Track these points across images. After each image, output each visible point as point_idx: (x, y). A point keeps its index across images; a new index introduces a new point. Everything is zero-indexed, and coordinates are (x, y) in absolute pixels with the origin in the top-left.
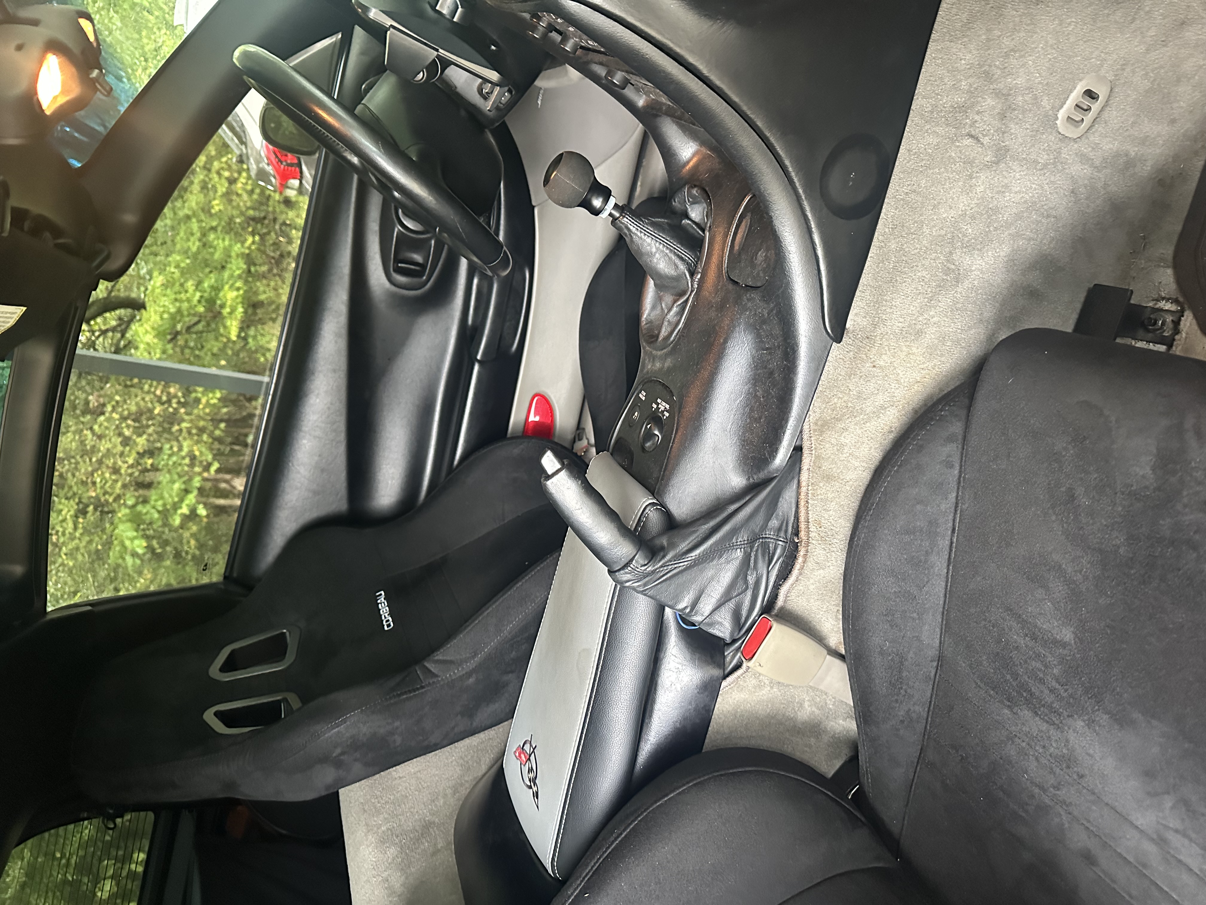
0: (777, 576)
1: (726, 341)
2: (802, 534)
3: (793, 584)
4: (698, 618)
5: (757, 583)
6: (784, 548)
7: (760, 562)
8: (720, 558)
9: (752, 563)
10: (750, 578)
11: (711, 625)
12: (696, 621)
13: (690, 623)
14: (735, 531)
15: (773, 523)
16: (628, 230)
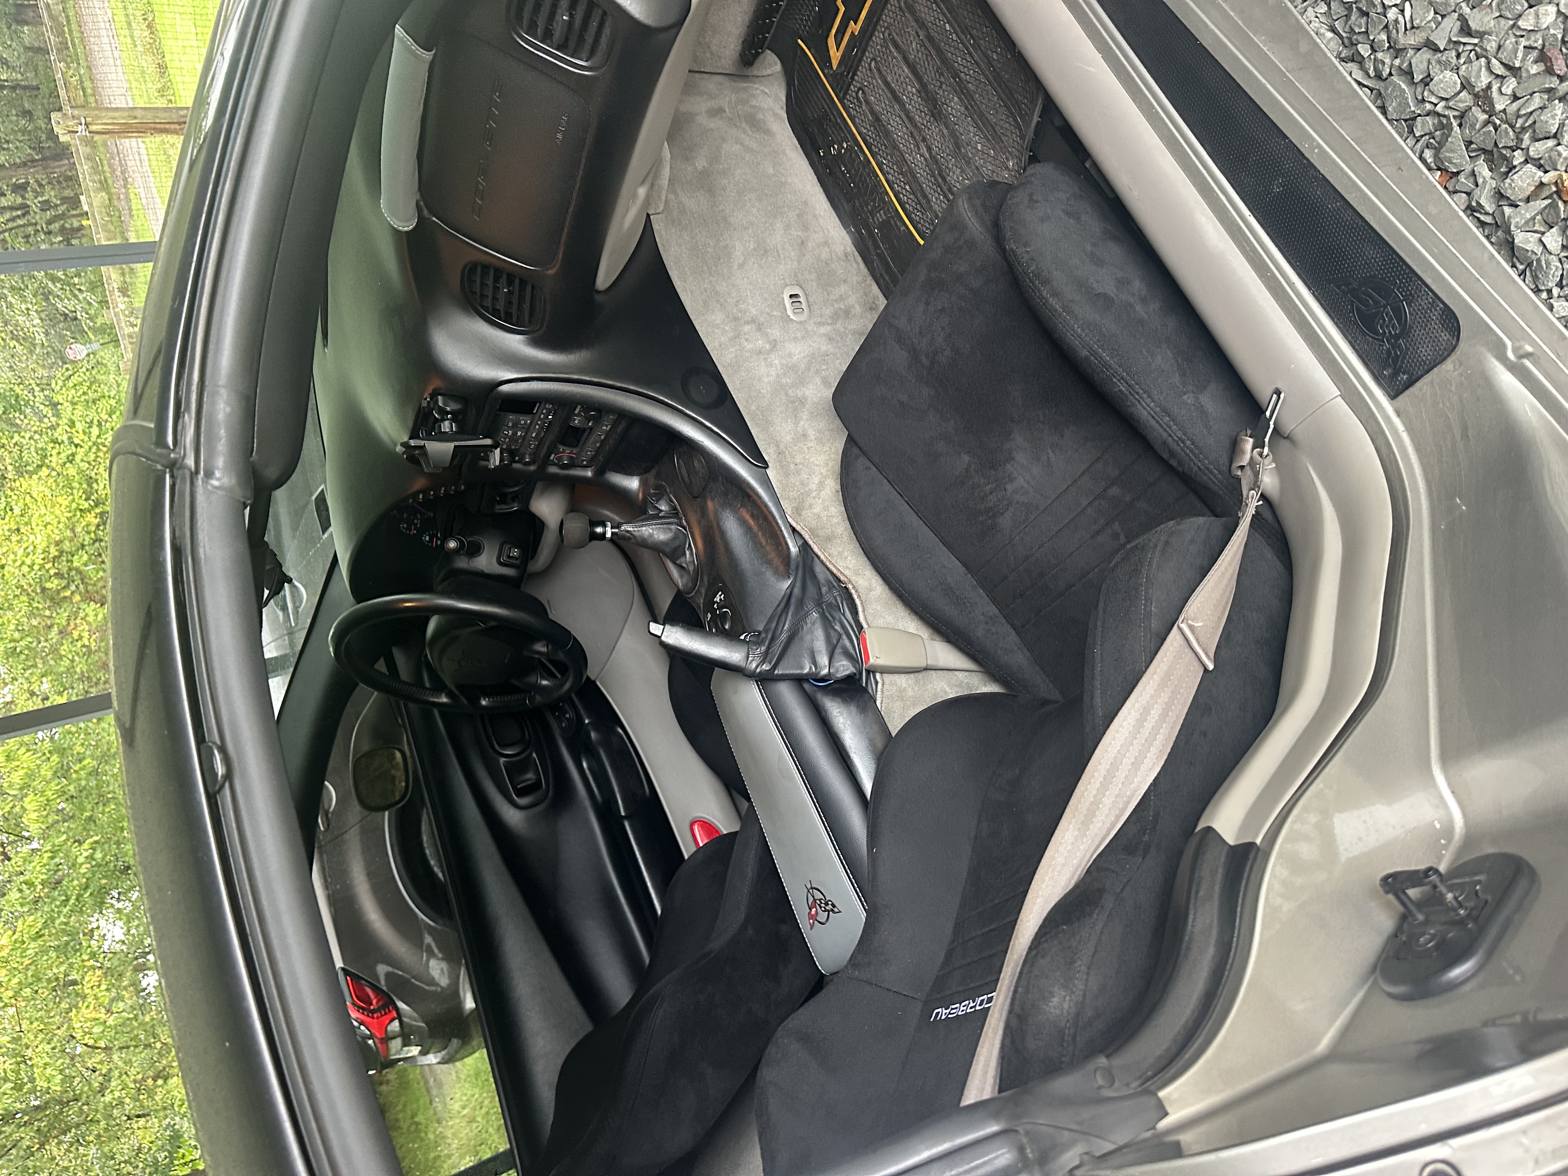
0: (851, 614)
1: (718, 524)
2: (842, 578)
3: (864, 611)
4: (825, 671)
5: (843, 626)
6: (840, 595)
7: (834, 614)
8: (806, 624)
9: (830, 618)
10: (837, 627)
11: (837, 671)
12: (826, 675)
13: (823, 680)
14: (801, 602)
15: (824, 590)
16: (628, 531)
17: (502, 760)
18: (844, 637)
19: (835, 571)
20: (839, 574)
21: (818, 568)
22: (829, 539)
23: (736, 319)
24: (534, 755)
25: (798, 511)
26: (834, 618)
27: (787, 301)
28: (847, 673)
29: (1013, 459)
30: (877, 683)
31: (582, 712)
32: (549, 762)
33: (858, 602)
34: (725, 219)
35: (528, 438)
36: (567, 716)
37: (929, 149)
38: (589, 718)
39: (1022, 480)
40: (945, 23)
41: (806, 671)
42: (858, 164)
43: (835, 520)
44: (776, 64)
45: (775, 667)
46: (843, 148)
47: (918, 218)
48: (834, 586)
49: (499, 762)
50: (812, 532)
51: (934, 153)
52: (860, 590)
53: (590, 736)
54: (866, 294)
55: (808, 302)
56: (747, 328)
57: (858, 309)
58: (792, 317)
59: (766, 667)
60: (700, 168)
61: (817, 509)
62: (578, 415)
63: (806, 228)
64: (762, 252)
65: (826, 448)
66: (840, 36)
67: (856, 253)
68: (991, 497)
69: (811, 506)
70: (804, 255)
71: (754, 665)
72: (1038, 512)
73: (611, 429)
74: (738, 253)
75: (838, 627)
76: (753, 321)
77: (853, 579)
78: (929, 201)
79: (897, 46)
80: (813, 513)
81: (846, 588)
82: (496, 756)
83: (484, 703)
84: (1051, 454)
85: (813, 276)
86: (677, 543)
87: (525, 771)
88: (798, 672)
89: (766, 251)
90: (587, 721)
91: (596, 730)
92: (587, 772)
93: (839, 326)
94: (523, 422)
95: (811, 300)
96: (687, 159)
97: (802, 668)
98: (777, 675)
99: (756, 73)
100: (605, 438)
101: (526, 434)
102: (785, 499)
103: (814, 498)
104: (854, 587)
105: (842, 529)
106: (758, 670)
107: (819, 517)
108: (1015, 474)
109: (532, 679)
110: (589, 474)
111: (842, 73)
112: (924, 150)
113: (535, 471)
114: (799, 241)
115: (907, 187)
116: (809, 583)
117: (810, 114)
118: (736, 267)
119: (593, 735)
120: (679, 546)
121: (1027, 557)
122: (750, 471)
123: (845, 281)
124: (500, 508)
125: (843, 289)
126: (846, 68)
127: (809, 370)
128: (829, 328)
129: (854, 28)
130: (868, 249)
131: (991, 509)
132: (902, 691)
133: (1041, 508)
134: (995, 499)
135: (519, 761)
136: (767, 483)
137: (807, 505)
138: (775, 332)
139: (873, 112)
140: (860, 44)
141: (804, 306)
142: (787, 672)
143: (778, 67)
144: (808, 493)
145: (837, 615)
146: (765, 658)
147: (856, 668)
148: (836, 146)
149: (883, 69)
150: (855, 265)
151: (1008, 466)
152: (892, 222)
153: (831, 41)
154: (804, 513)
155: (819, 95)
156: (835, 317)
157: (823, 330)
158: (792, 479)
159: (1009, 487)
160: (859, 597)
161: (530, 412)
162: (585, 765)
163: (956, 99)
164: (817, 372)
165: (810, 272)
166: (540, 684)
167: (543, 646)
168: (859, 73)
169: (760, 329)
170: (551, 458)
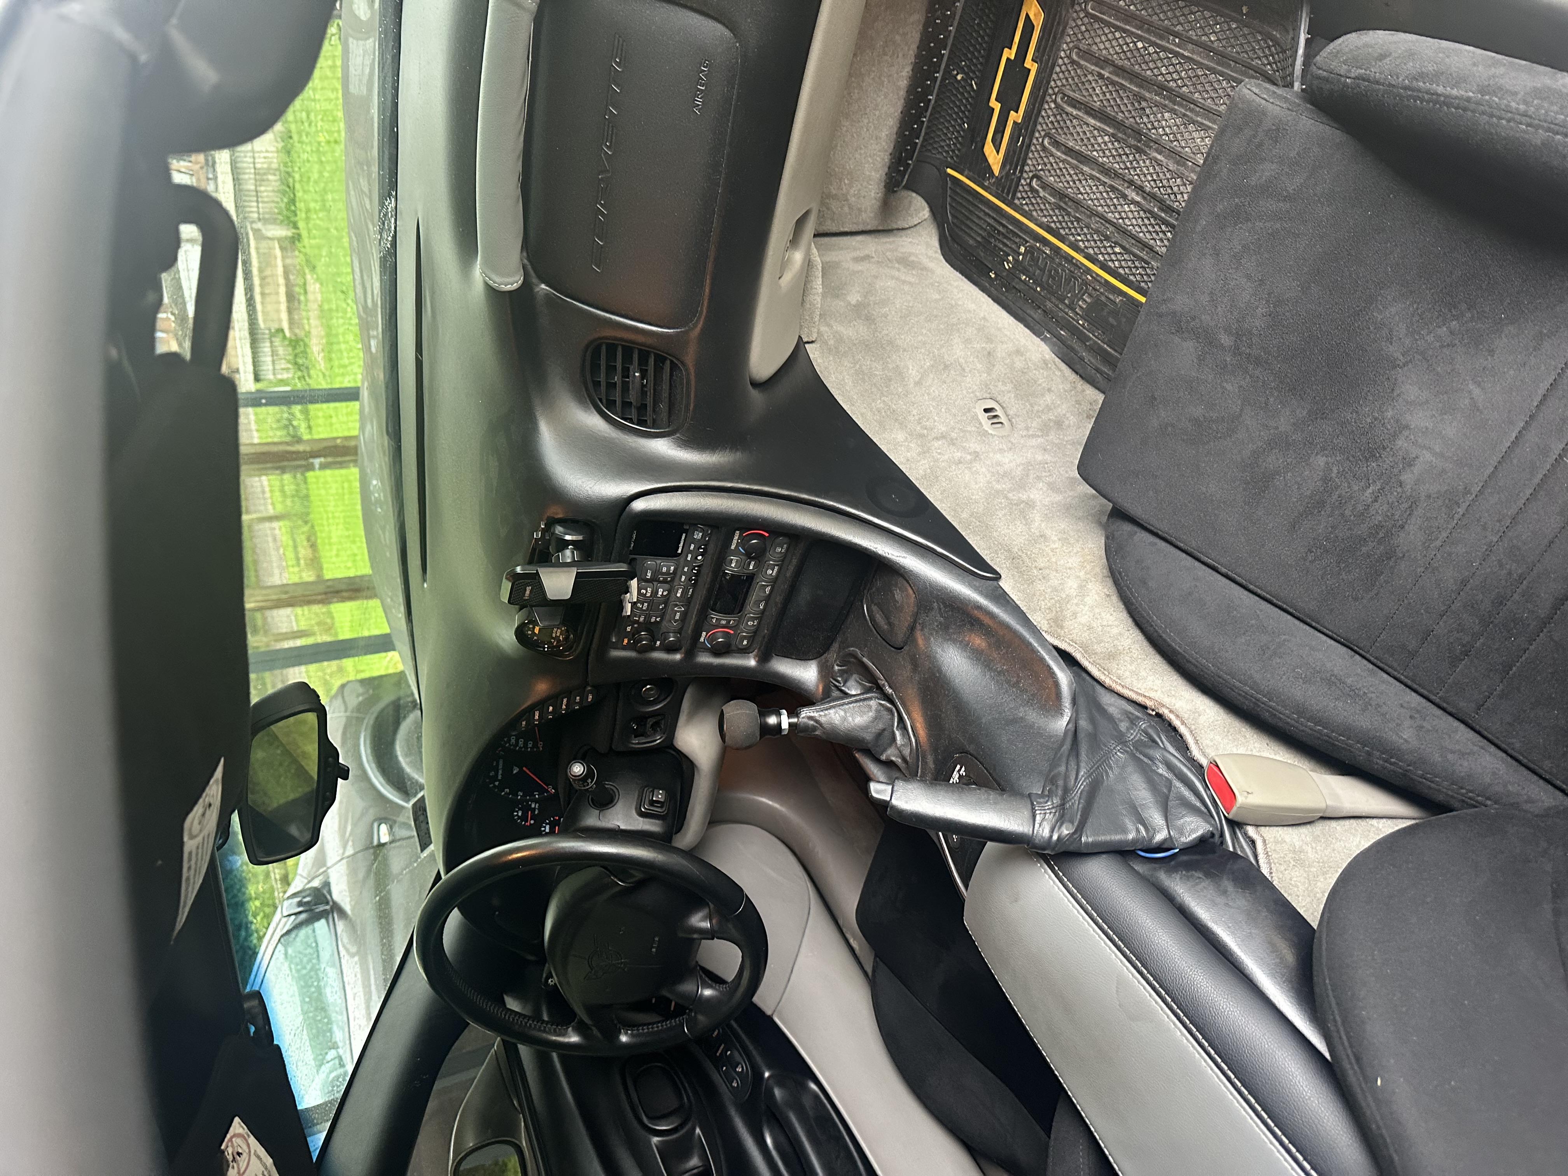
2: (1148, 703)
3: (1197, 742)
4: (1160, 837)
5: (1170, 767)
6: (1151, 726)
7: (1151, 752)
8: (1111, 768)
9: (1146, 760)
10: (1160, 771)
11: (1181, 833)
12: (1165, 840)
13: (1159, 848)
14: (1094, 738)
15: (1123, 726)
16: (811, 718)
17: (655, 1140)
18: (1178, 784)
19: (1134, 696)
20: (1140, 699)
21: (1106, 699)
22: (1112, 656)
23: (921, 436)
24: (698, 1131)
25: (1057, 622)
26: (1151, 759)
27: (983, 417)
28: (1200, 833)
29: (1407, 427)
30: (1253, 842)
31: (759, 1060)
32: (719, 1141)
33: (1182, 729)
34: (891, 342)
35: (672, 598)
36: (739, 1069)
37: (1140, 189)
38: (769, 1068)
39: (1427, 456)
40: (1135, 43)
41: (1130, 837)
42: (1044, 259)
43: (1115, 631)
44: (924, 210)
45: (1080, 829)
46: (1020, 254)
47: (1138, 278)
48: (1138, 718)
49: (650, 1142)
50: (1085, 648)
51: (1148, 189)
52: (1181, 714)
53: (773, 1095)
54: (1078, 402)
55: (1007, 416)
56: (936, 444)
57: (1072, 420)
58: (990, 432)
59: (1066, 831)
60: (854, 302)
61: (1083, 619)
62: (736, 552)
63: (989, 340)
64: (942, 367)
65: (1077, 548)
66: (999, 136)
67: (1057, 359)
68: (1377, 505)
69: (1075, 615)
70: (994, 366)
71: (1046, 833)
72: (1470, 498)
73: (779, 572)
74: (913, 372)
75: (1162, 770)
76: (943, 437)
77: (1166, 700)
78: (1151, 249)
79: (1074, 103)
80: (1080, 623)
81: (1159, 715)
82: (643, 1133)
83: (624, 1039)
84: (1477, 391)
85: (1009, 386)
86: (881, 726)
87: (686, 1155)
88: (1117, 837)
89: (946, 367)
90: (767, 1074)
91: (781, 1085)
92: (774, 1153)
93: (1052, 436)
94: (664, 570)
95: (1011, 413)
96: (837, 296)
97: (1125, 831)
98: (1087, 844)
99: (901, 224)
100: (771, 591)
101: (669, 591)
102: (1035, 610)
103: (1077, 605)
104: (1171, 711)
105: (1129, 641)
106: (1055, 837)
107: (1090, 628)
108: (1414, 451)
109: (688, 987)
110: (752, 663)
111: (1008, 174)
112: (1133, 195)
113: (681, 660)
114: (986, 353)
115: (1117, 250)
116: (1098, 717)
117: (971, 242)
118: (912, 385)
119: (777, 1092)
120: (884, 730)
121: (1464, 583)
122: (976, 589)
123: (1049, 390)
124: (636, 743)
125: (1048, 398)
126: (1011, 166)
127: (1028, 475)
128: (1040, 440)
129: (1015, 117)
130: (1072, 349)
131: (1380, 526)
132: (1297, 852)
133: (1475, 489)
134: (1385, 507)
135: (677, 1140)
136: (1002, 598)
137: (1068, 614)
138: (974, 445)
139: (1055, 192)
140: (1026, 130)
141: (1003, 419)
142: (1102, 838)
143: (926, 213)
144: (1068, 599)
145: (1157, 754)
146: (1061, 819)
147: (1212, 825)
148: (1010, 258)
149: (1062, 139)
150: (1058, 373)
151: (1400, 443)
152: (1103, 298)
153: (989, 149)
154: (1066, 624)
155: (981, 215)
156: (1045, 429)
157: (1034, 442)
158: (1040, 586)
159: (1407, 477)
160: (1183, 723)
161: (670, 552)
162: (769, 1141)
163: (1167, 115)
164: (1039, 478)
165: (1004, 384)
166: (701, 995)
167: (703, 919)
168: (1029, 162)
169: (954, 444)
170: (702, 640)
